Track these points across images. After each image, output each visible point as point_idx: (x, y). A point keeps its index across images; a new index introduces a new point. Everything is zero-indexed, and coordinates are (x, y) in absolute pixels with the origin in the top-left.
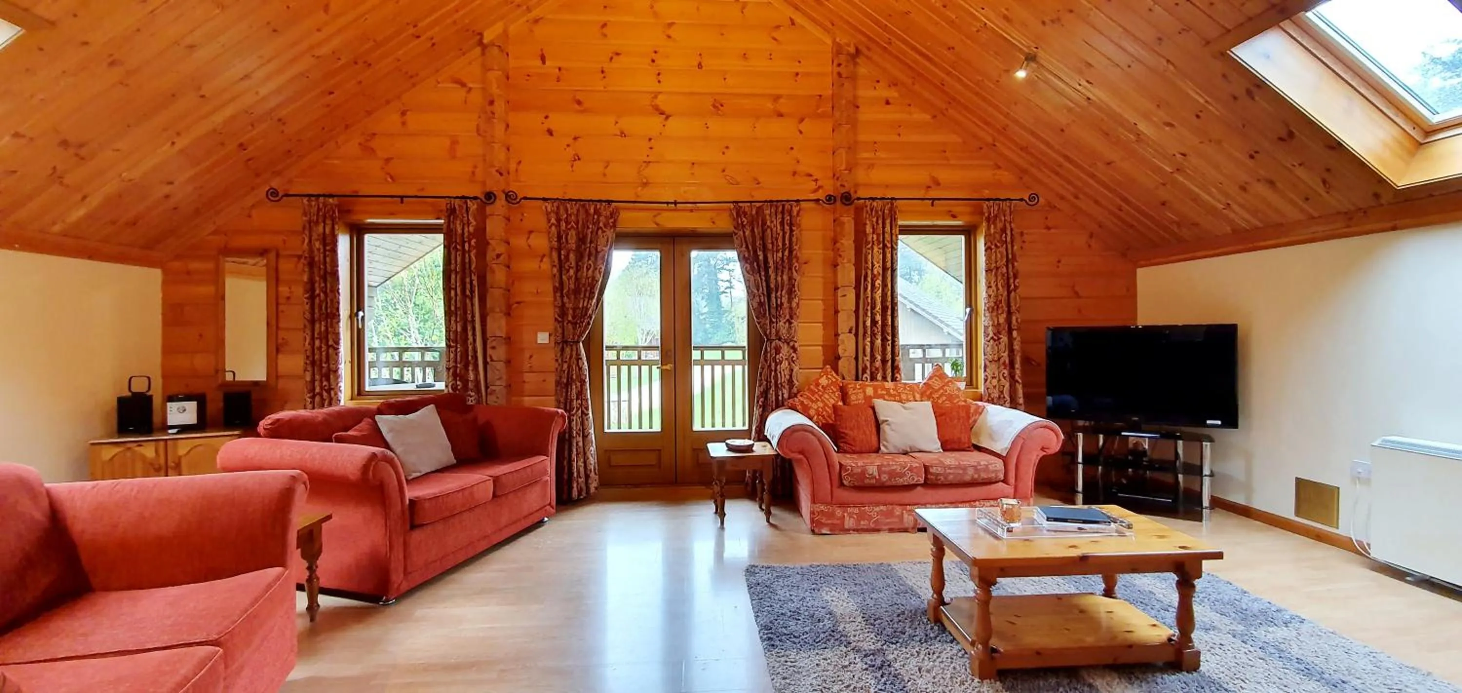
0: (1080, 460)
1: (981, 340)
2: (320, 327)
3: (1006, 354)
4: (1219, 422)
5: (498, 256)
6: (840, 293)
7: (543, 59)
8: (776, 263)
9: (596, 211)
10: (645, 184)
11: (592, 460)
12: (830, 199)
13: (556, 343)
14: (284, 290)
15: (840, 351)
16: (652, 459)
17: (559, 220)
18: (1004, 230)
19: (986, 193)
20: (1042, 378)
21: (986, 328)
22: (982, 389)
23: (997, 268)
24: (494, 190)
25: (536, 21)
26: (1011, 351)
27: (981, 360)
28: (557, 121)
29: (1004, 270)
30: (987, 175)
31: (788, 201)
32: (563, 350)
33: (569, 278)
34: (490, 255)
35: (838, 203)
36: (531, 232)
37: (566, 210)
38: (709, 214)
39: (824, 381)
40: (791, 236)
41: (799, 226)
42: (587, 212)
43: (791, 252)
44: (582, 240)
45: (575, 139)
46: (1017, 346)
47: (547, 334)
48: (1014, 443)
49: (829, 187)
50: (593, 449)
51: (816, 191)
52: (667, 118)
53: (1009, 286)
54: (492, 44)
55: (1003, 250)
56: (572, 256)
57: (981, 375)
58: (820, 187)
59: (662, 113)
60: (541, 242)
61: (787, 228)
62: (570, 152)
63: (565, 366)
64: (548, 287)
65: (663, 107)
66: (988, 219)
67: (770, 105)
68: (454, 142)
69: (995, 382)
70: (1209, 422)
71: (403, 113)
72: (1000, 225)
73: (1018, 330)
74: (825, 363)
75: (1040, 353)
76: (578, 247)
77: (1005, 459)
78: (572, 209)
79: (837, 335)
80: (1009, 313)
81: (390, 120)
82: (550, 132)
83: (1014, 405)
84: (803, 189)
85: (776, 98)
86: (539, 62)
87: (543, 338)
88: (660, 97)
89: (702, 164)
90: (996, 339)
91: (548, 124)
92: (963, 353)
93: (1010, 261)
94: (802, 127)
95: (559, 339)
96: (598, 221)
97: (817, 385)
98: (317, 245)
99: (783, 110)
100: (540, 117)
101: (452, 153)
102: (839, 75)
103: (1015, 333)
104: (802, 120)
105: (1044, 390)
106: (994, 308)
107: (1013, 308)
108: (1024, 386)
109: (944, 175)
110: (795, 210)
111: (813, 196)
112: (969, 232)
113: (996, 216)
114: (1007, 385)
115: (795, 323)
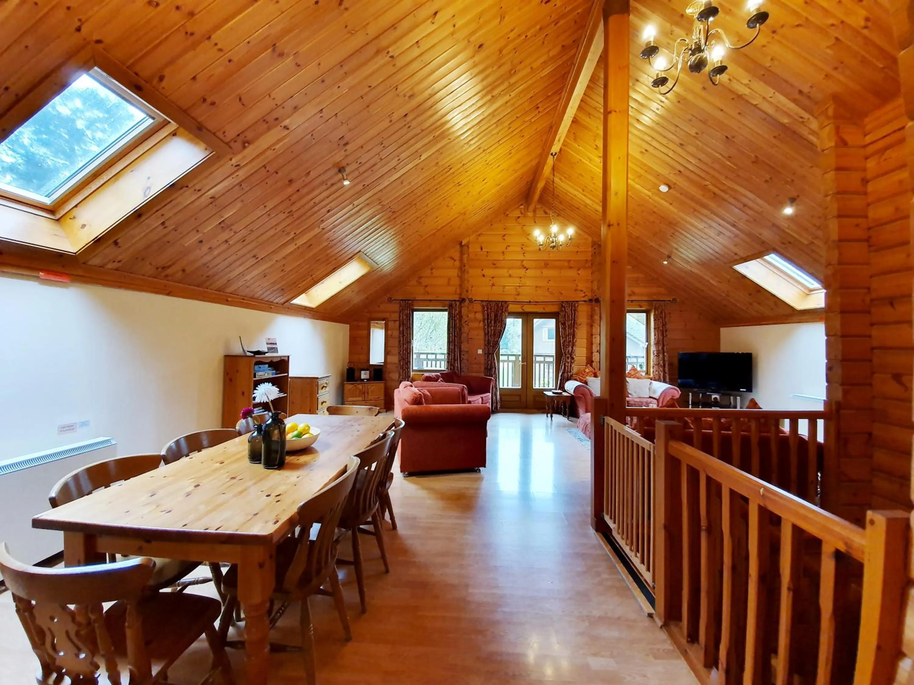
0: (690, 403)
1: (652, 356)
2: (405, 346)
3: (662, 362)
4: (745, 390)
5: (466, 322)
6: (594, 336)
7: (482, 249)
8: (569, 325)
9: (502, 305)
10: (518, 295)
11: (498, 397)
12: (591, 300)
13: (485, 354)
14: (389, 332)
15: (593, 359)
16: (517, 398)
17: (487, 308)
18: (661, 313)
19: (655, 297)
20: (676, 372)
21: (654, 351)
22: (652, 376)
23: (658, 328)
24: (465, 297)
25: (479, 235)
26: (664, 361)
27: (652, 364)
28: (486, 272)
29: (661, 328)
30: (654, 290)
31: (574, 301)
32: (488, 357)
33: (491, 330)
34: (463, 321)
35: (594, 302)
36: (476, 312)
37: (490, 305)
38: (542, 306)
39: (587, 370)
40: (574, 315)
41: (577, 311)
42: (498, 306)
43: (574, 321)
44: (496, 316)
45: (493, 278)
46: (666, 359)
47: (481, 350)
48: (661, 394)
49: (589, 295)
50: (498, 393)
51: (584, 297)
52: (527, 270)
53: (663, 334)
54: (465, 245)
55: (661, 320)
56: (493, 322)
57: (652, 370)
58: (586, 295)
59: (525, 268)
60: (479, 316)
61: (573, 312)
62: (491, 283)
63: (489, 362)
64: (482, 333)
65: (526, 266)
66: (655, 309)
67: (566, 264)
68: (449, 279)
69: (657, 373)
70: (741, 390)
71: (432, 269)
72: (660, 311)
73: (667, 353)
74: (587, 364)
75: (676, 361)
76: (495, 318)
77: (658, 400)
78: (493, 304)
79: (592, 353)
80: (663, 346)
81: (427, 272)
82: (484, 276)
83: (665, 381)
84: (579, 297)
85: (569, 261)
86: (480, 250)
87: (480, 352)
88: (525, 262)
89: (540, 287)
90: (658, 356)
91: (484, 272)
92: (644, 360)
93: (664, 325)
94: (579, 272)
95: (487, 352)
96: (503, 309)
97: (585, 372)
98: (405, 317)
99: (571, 266)
100: (480, 270)
101: (449, 284)
102: (595, 253)
103: (665, 354)
104: (579, 270)
105: (677, 377)
106: (657, 344)
107: (665, 344)
108: (669, 375)
109: (637, 290)
110: (576, 305)
111: (583, 299)
112: (648, 312)
113: (658, 308)
114: (662, 374)
115: (574, 348)
